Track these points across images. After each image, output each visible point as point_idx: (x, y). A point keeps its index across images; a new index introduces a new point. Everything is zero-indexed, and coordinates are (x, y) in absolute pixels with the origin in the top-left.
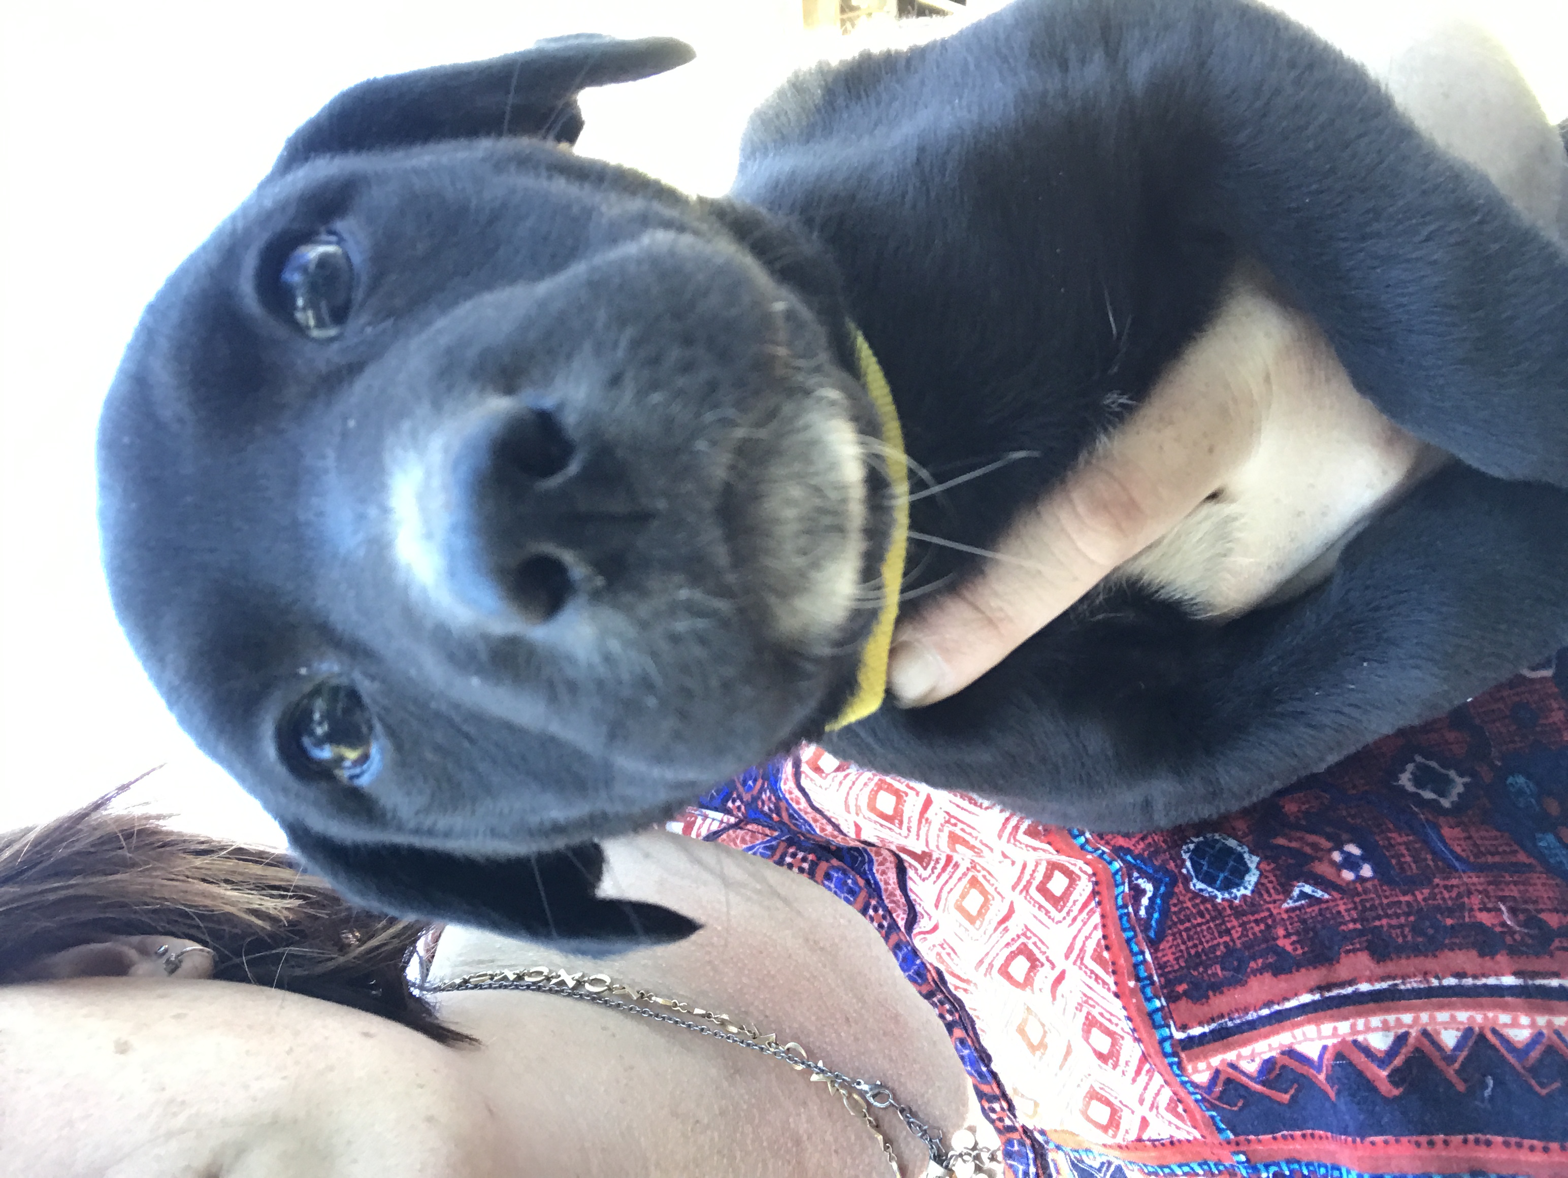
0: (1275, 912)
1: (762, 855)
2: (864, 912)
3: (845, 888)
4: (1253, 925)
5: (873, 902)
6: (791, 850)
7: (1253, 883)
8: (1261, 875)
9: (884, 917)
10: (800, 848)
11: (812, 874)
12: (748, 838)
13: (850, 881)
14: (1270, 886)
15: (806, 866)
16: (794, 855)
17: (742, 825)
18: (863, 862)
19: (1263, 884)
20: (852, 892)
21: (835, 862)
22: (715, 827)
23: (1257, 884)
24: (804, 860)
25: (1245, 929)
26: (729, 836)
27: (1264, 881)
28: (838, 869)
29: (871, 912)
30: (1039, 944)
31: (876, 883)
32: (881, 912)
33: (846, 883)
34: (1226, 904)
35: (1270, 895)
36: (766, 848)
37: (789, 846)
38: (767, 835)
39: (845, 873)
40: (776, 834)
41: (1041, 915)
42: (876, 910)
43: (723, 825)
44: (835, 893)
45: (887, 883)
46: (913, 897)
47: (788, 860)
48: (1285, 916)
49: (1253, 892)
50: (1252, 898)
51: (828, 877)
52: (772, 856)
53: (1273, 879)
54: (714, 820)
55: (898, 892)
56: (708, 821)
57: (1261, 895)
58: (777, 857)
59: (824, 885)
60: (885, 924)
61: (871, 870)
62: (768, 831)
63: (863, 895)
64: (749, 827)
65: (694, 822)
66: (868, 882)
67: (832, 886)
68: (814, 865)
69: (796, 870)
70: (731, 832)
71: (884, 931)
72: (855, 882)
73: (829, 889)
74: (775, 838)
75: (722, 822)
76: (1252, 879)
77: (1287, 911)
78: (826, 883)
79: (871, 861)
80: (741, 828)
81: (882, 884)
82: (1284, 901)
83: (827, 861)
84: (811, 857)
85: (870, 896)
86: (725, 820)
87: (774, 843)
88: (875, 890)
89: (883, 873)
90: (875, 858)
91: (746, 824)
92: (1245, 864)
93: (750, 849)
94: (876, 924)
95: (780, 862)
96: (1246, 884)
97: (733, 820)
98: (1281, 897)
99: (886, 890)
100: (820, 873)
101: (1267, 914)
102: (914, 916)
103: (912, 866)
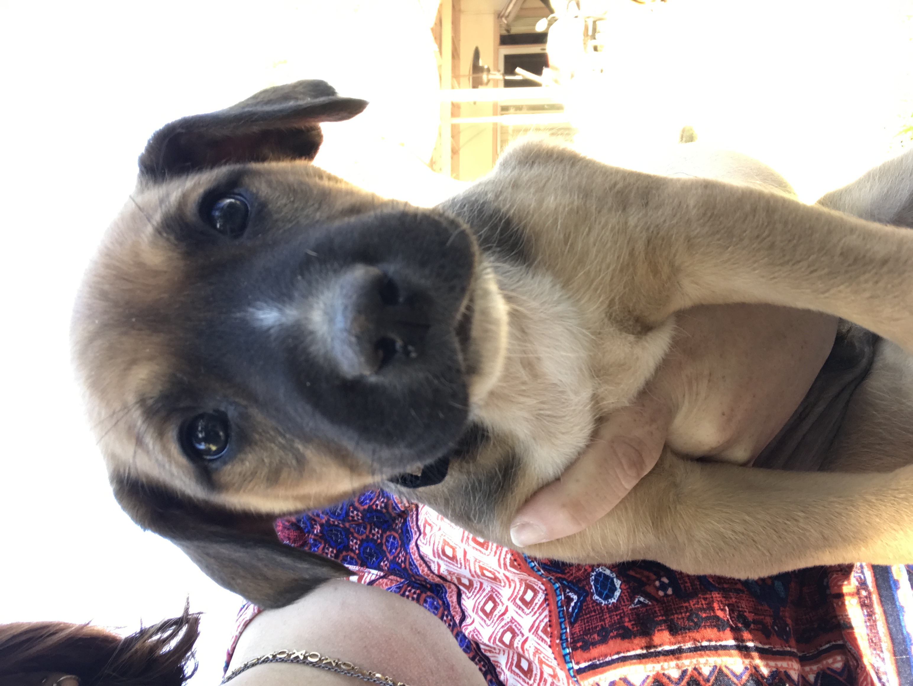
0: (625, 610)
1: (395, 592)
2: (442, 618)
3: (433, 606)
4: (615, 616)
5: (446, 613)
6: (409, 589)
7: (618, 596)
8: (621, 592)
9: (451, 620)
10: (413, 587)
11: (418, 600)
13: (435, 603)
14: (625, 598)
15: (415, 596)
16: (410, 591)
17: (386, 576)
18: (442, 593)
19: (622, 597)
20: (436, 608)
21: (429, 593)
22: (373, 577)
23: (619, 596)
24: (415, 593)
25: (611, 619)
26: (379, 582)
27: (623, 595)
28: (429, 597)
29: (445, 618)
30: (518, 626)
31: (448, 603)
32: (449, 618)
33: (433, 604)
34: (605, 607)
35: (624, 602)
36: (397, 588)
37: (408, 587)
38: (398, 582)
39: (433, 598)
40: (403, 580)
41: (520, 612)
42: (447, 617)
43: (378, 577)
44: (429, 610)
45: (452, 602)
46: (463, 608)
47: (407, 593)
48: (629, 612)
49: (617, 601)
50: (617, 604)
51: (425, 601)
52: (400, 592)
53: (627, 594)
54: (373, 574)
55: (457, 606)
56: (370, 575)
57: (620, 602)
58: (402, 592)
59: (423, 605)
60: (451, 623)
61: (445, 596)
62: (398, 579)
63: (441, 609)
64: (390, 577)
65: (364, 576)
66: (444, 602)
67: (427, 606)
68: (419, 596)
69: (410, 598)
70: (381, 580)
71: (450, 628)
72: (438, 603)
74: (402, 583)
75: (377, 575)
76: (617, 594)
77: (631, 609)
78: (425, 604)
79: (446, 592)
80: (386, 578)
81: (450, 603)
82: (630, 605)
83: (426, 593)
84: (418, 592)
85: (445, 610)
86: (379, 574)
87: (401, 585)
88: (447, 606)
89: (451, 597)
90: (448, 590)
92: (615, 586)
93: (389, 588)
94: (447, 624)
95: (403, 595)
96: (615, 597)
97: (382, 574)
98: (629, 603)
99: (452, 606)
100: (422, 600)
101: (621, 611)
102: (463, 618)
103: (464, 592)
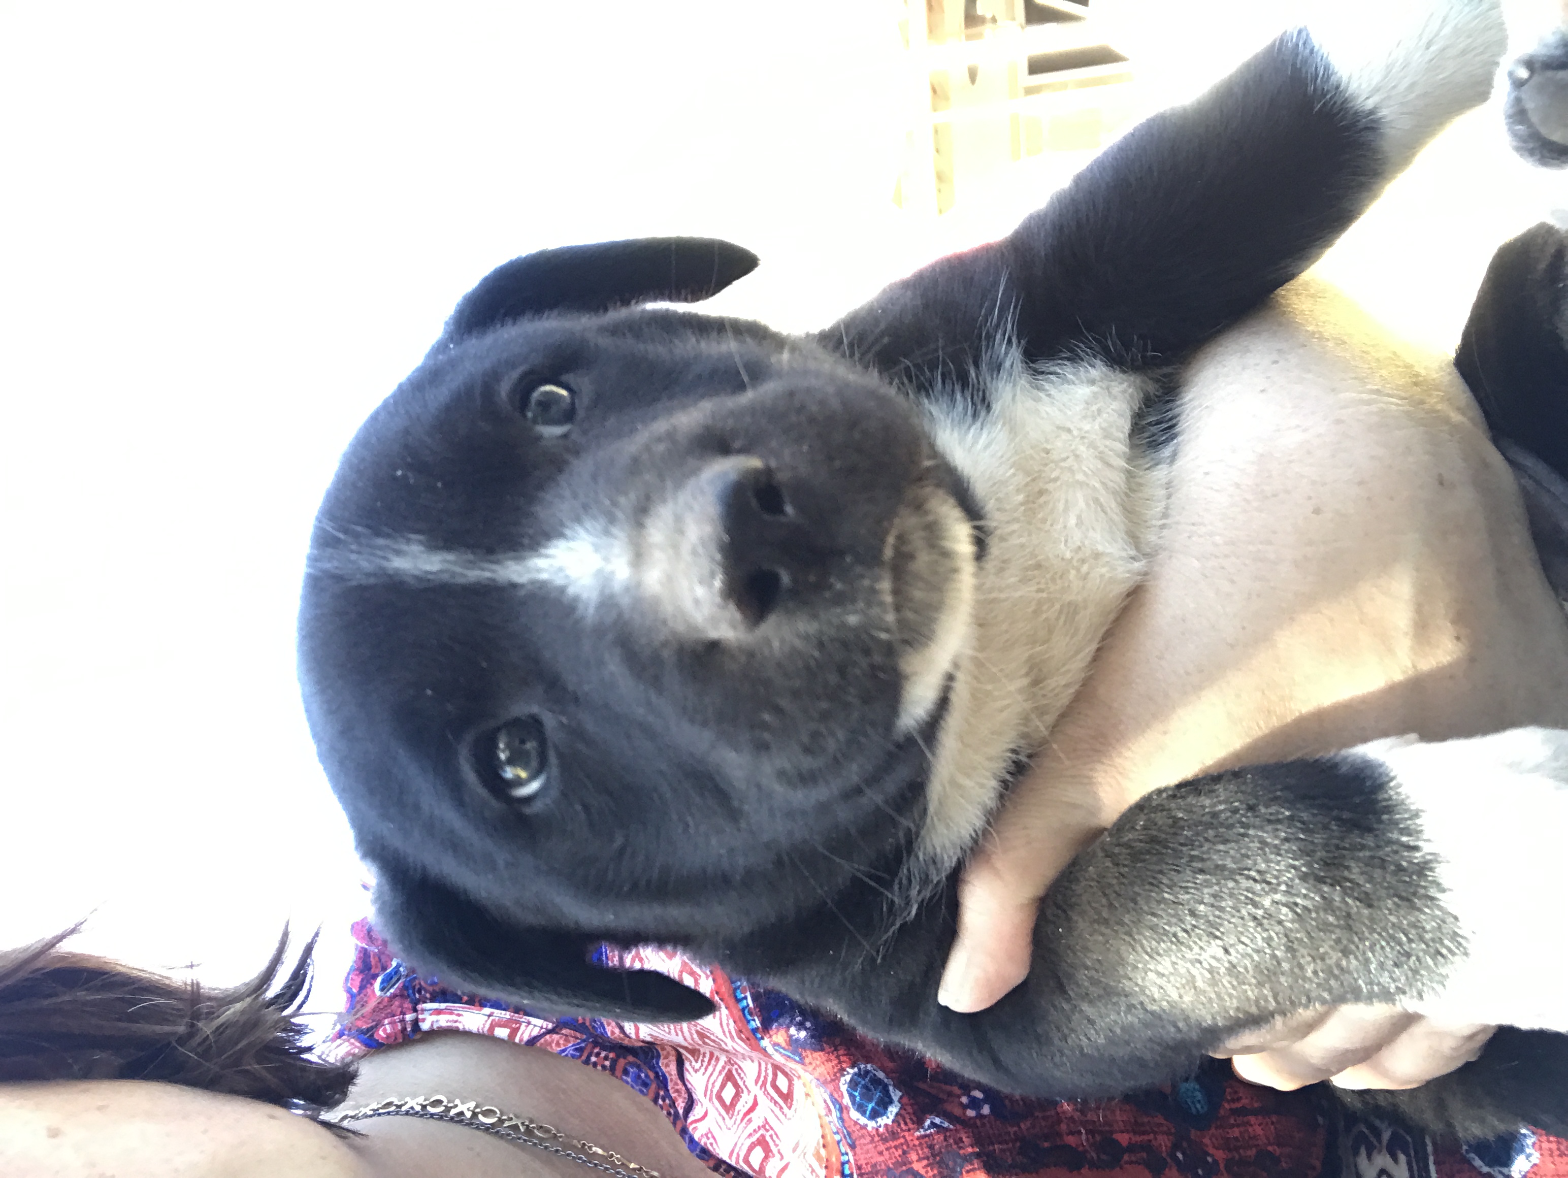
0: (909, 1139)
1: (573, 1056)
2: (655, 1101)
3: (640, 1081)
4: (894, 1150)
5: (662, 1093)
6: (596, 1050)
7: (894, 1113)
8: (901, 1108)
9: (670, 1106)
10: (604, 1048)
11: (612, 1069)
12: (561, 1042)
13: (643, 1075)
14: (907, 1116)
15: (607, 1063)
16: (598, 1055)
17: (557, 1030)
18: (652, 1058)
19: (902, 1115)
20: (645, 1085)
21: (631, 1058)
22: (535, 1032)
23: (897, 1115)
24: (606, 1058)
25: (890, 1153)
26: (546, 1041)
27: (903, 1112)
28: (632, 1064)
29: (660, 1102)
30: (774, 1137)
31: (664, 1076)
32: (667, 1101)
33: (639, 1076)
34: (874, 1132)
35: (906, 1124)
36: (576, 1050)
37: (594, 1048)
38: (577, 1038)
39: (638, 1067)
40: (585, 1037)
41: (777, 1110)
42: (664, 1100)
43: (543, 1030)
44: (632, 1087)
45: (671, 1075)
46: (689, 1086)
47: (593, 1059)
48: (917, 1143)
49: (893, 1121)
50: (892, 1127)
51: (626, 1072)
52: (580, 1056)
53: (911, 1111)
54: (535, 1026)
55: (679, 1082)
56: (531, 1027)
57: (899, 1124)
58: (584, 1058)
59: (622, 1079)
60: (672, 1111)
61: (658, 1063)
62: (578, 1035)
63: (653, 1086)
64: (564, 1031)
65: (518, 1029)
66: (657, 1074)
67: (629, 1080)
68: (614, 1062)
69: (599, 1068)
70: (548, 1037)
71: (672, 1118)
72: (647, 1076)
73: (627, 1083)
74: (584, 1041)
75: (542, 1028)
76: (893, 1109)
77: (918, 1138)
78: (624, 1077)
79: (659, 1056)
80: (557, 1033)
81: (667, 1075)
82: (917, 1130)
83: (625, 1058)
84: (611, 1055)
85: (659, 1088)
86: (544, 1026)
87: (583, 1045)
88: (662, 1081)
89: (667, 1065)
90: (661, 1052)
91: (561, 1029)
92: (890, 1097)
93: (564, 1051)
94: (665, 1112)
95: (587, 1062)
96: (889, 1115)
97: (550, 1026)
98: (915, 1126)
99: (671, 1080)
100: (619, 1071)
101: (902, 1140)
102: (691, 1104)
103: (687, 1058)
